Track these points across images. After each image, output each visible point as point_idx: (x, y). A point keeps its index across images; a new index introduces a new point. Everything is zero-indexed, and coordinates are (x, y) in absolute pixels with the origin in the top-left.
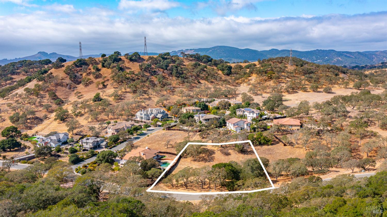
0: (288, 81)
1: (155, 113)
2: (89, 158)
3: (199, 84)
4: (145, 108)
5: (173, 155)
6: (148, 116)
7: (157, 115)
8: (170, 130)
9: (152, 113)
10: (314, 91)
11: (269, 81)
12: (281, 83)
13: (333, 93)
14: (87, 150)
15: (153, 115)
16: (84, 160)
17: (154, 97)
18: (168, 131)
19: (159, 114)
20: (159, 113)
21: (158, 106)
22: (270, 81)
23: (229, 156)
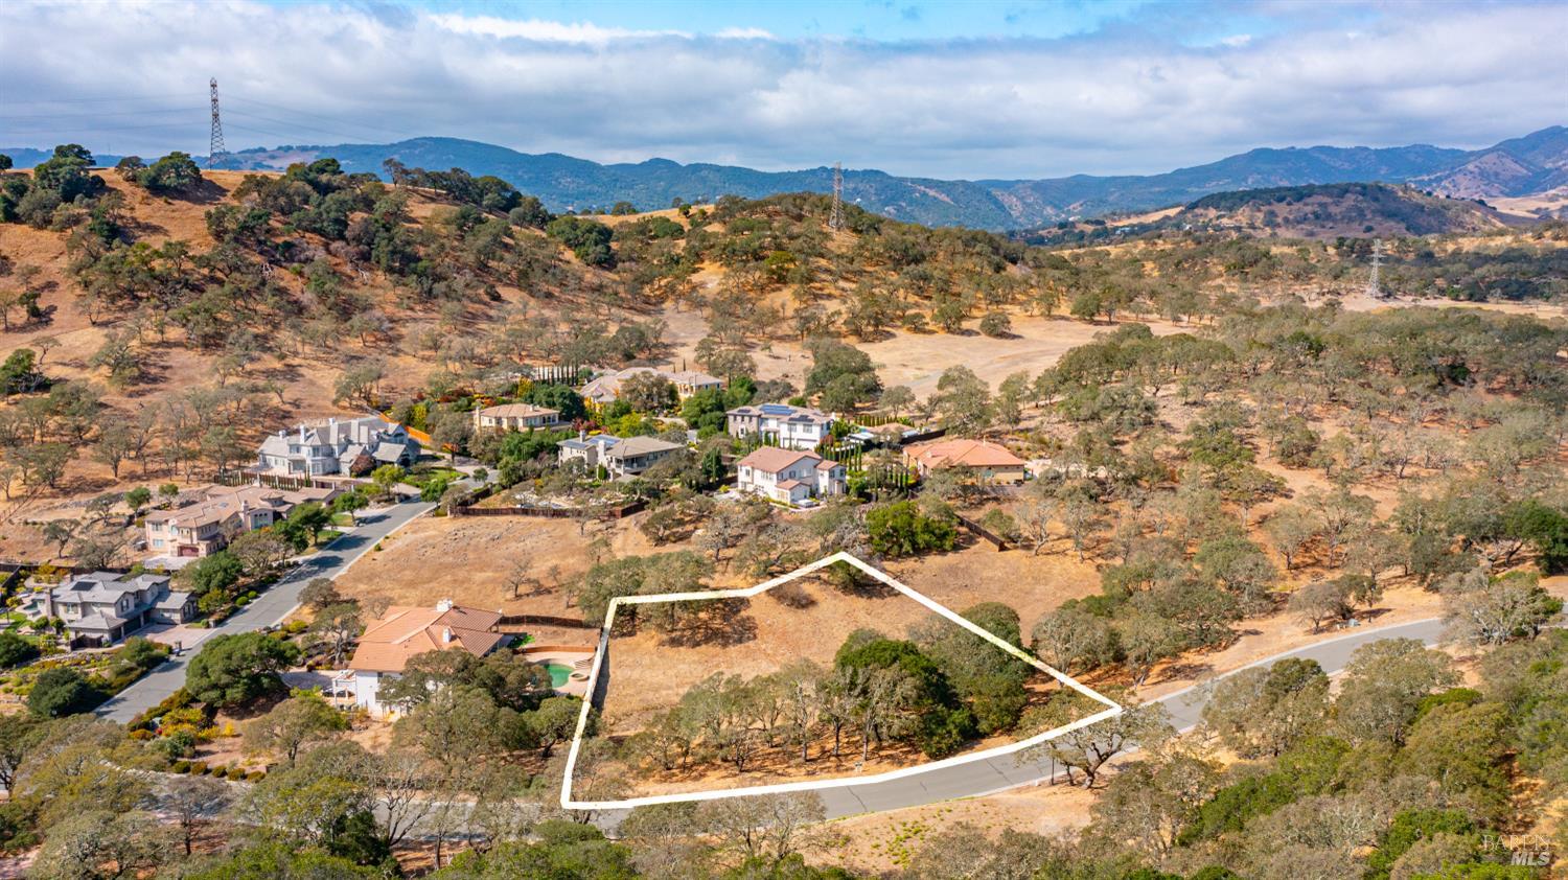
0: (843, 289)
1: (364, 439)
2: (131, 683)
3: (494, 303)
4: (284, 417)
5: (561, 629)
6: (331, 454)
7: (375, 448)
8: (476, 513)
9: (350, 442)
10: (948, 329)
11: (773, 290)
12: (821, 297)
13: (1014, 337)
14: (98, 643)
15: (354, 452)
16: (109, 692)
17: (309, 366)
18: (463, 521)
19: (382, 444)
20: (383, 440)
21: (344, 408)
22: (779, 289)
23: (814, 612)
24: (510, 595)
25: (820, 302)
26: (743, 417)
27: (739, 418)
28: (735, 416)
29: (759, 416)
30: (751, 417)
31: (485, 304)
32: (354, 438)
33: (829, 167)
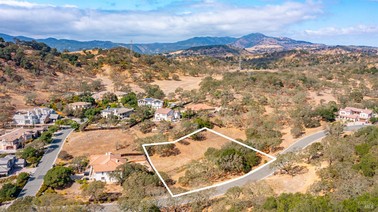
1: (46, 113)
2: (25, 185)
3: (55, 76)
4: (13, 109)
5: (134, 156)
6: (37, 118)
7: (49, 116)
8: (88, 130)
9: (42, 115)
10: (166, 79)
13: (180, 80)
14: (5, 176)
15: (44, 117)
16: (20, 188)
17: (12, 95)
18: (85, 133)
19: (51, 115)
20: (51, 113)
21: (28, 106)
22: (124, 71)
23: (190, 145)
24: (116, 150)
25: (135, 73)
26: (141, 102)
27: (140, 102)
28: (139, 102)
29: (146, 101)
30: (144, 102)
31: (53, 76)
32: (43, 113)
33: (97, 40)
